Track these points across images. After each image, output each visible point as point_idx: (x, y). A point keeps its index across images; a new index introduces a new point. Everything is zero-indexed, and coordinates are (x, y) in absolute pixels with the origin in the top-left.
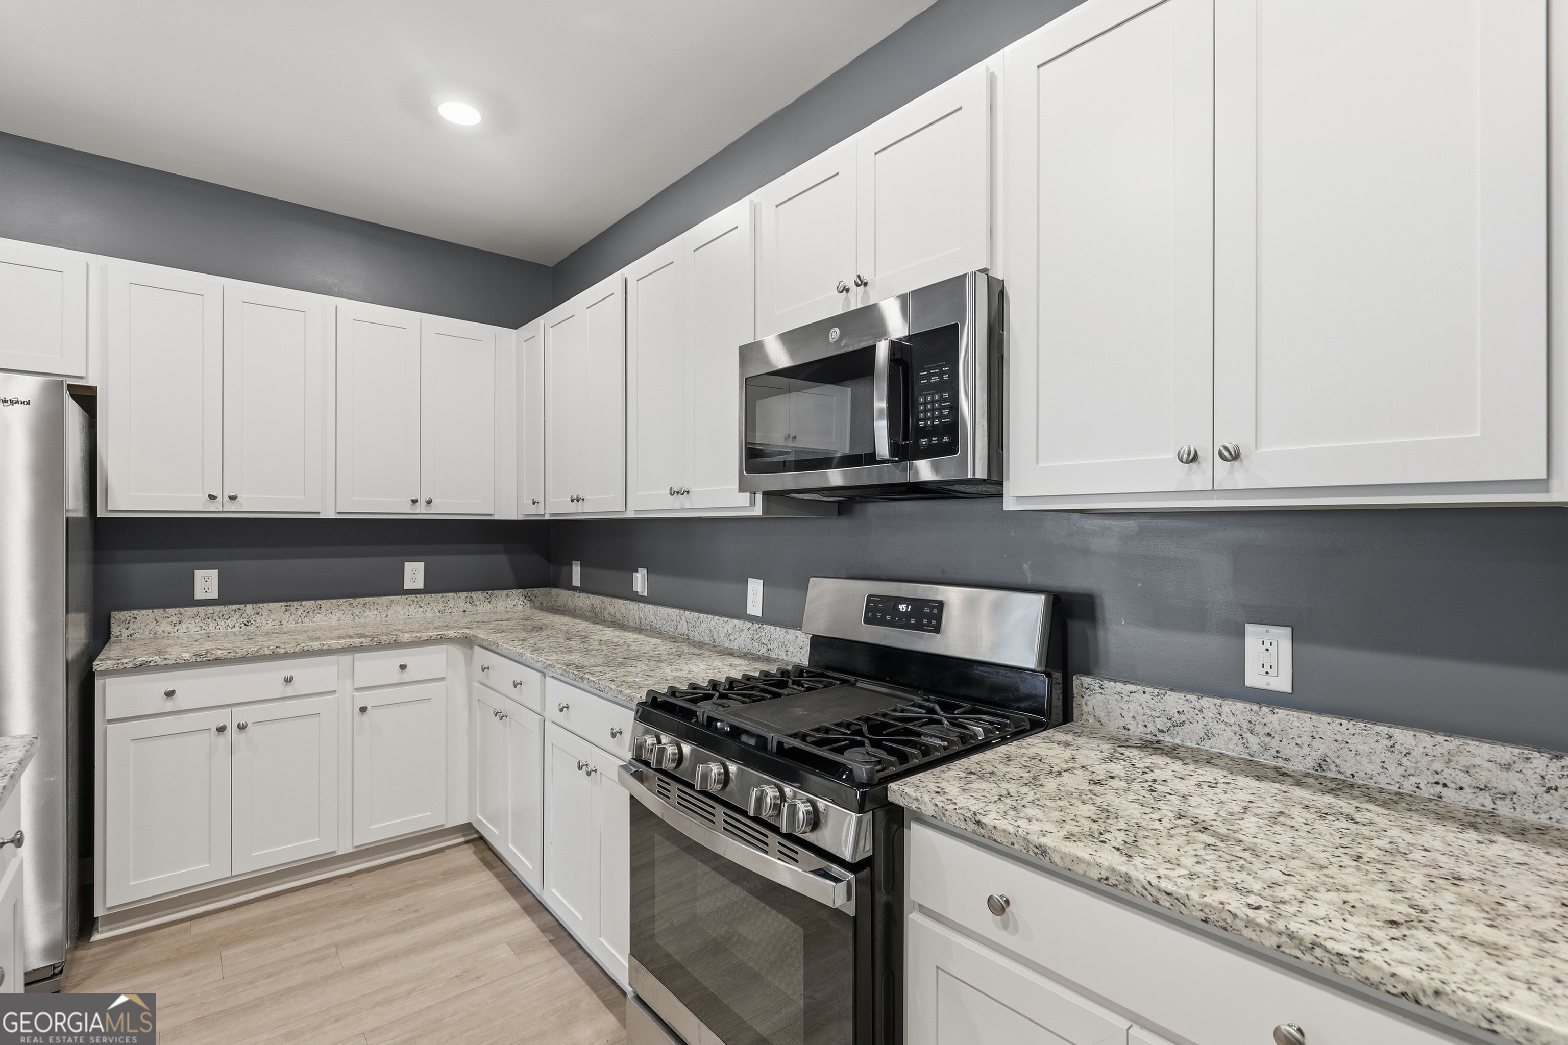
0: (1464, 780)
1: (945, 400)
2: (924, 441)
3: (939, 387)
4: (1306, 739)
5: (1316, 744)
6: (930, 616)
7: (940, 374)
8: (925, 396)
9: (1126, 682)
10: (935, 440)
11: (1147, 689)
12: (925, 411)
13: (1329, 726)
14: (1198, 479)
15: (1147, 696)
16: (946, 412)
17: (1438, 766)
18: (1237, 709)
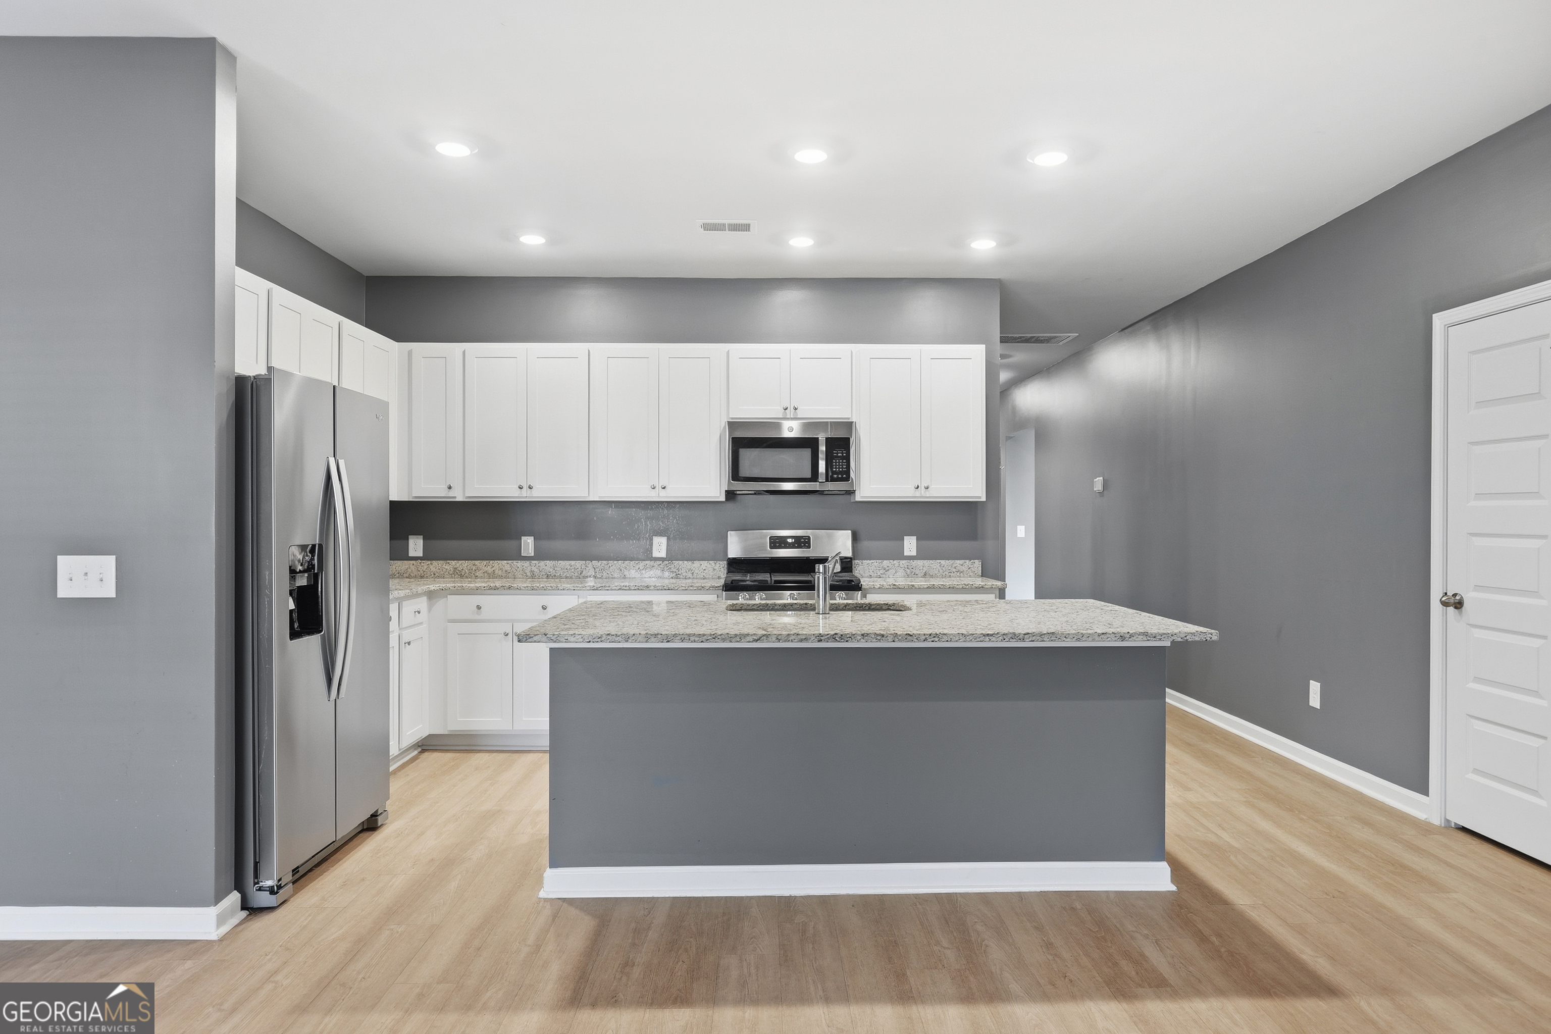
0: (954, 570)
1: (844, 463)
2: (835, 476)
3: (842, 458)
4: (921, 568)
5: (924, 569)
6: (805, 543)
7: (842, 453)
8: (836, 460)
9: (870, 560)
10: (840, 476)
11: (877, 561)
12: (839, 462)
13: (927, 563)
14: (918, 493)
15: (878, 563)
16: (844, 467)
17: (949, 568)
18: (904, 563)
